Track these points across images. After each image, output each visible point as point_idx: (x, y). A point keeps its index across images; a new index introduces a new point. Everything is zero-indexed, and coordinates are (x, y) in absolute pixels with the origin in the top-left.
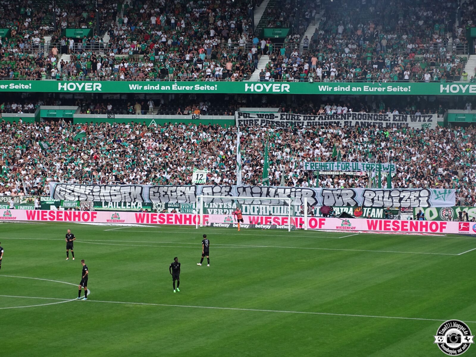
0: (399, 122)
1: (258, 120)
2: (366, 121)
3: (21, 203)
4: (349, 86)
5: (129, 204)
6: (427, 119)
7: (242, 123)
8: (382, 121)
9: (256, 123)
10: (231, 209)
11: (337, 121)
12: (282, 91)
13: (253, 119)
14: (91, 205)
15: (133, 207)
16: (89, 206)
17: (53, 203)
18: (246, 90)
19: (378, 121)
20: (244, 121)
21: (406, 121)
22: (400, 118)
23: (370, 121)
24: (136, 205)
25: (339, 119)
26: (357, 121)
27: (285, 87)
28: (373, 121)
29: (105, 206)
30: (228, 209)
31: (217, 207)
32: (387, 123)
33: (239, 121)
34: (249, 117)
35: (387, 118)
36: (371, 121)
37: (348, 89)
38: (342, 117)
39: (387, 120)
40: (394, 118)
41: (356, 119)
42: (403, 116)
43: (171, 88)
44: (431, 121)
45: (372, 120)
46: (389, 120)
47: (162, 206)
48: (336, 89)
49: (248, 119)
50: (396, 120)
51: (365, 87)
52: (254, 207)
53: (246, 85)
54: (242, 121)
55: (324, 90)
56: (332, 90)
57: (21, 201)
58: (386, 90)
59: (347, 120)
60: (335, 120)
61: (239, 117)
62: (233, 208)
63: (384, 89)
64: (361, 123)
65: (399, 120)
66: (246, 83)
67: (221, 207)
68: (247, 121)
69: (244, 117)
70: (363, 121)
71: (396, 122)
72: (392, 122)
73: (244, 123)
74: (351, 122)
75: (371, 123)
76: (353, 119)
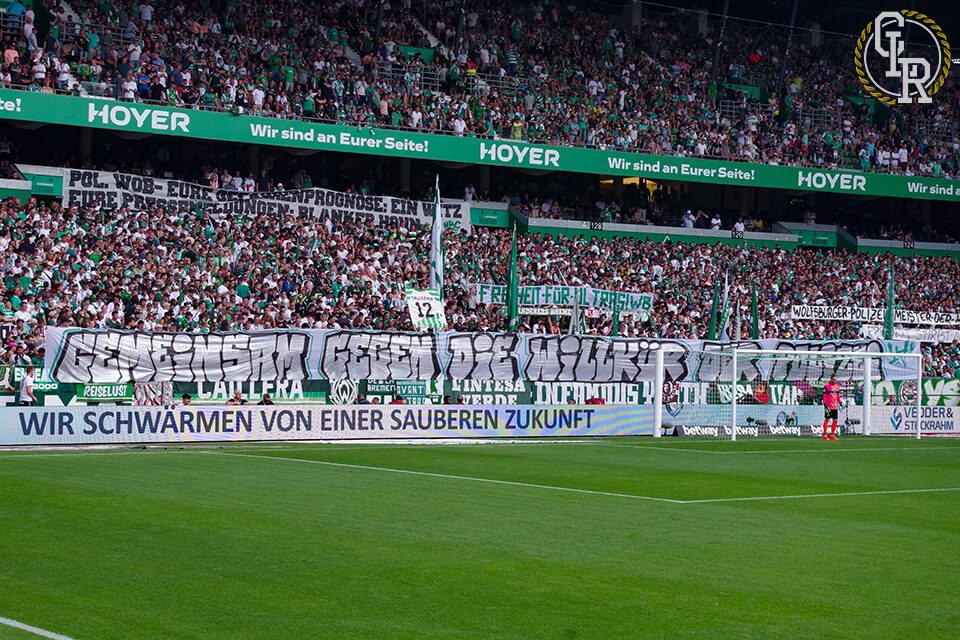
0: (404, 216)
1: (115, 194)
2: (343, 209)
4: (312, 130)
5: (271, 386)
6: (452, 211)
7: (79, 198)
8: (372, 212)
9: (111, 200)
10: (513, 393)
11: (283, 203)
12: (173, 128)
13: (105, 190)
14: (166, 392)
15: (281, 396)
16: (159, 393)
18: (91, 119)
19: (364, 211)
20: (85, 193)
21: (415, 214)
22: (403, 206)
23: (350, 210)
24: (289, 390)
25: (288, 199)
26: (325, 207)
27: (179, 120)
28: (355, 210)
29: (204, 392)
30: (506, 394)
31: (479, 389)
32: (381, 217)
33: (72, 192)
34: (96, 186)
35: (382, 205)
36: (352, 210)
37: (309, 137)
38: (294, 197)
39: (380, 210)
40: (394, 206)
41: (323, 204)
42: (409, 203)
44: (460, 216)
45: (352, 207)
46: (385, 211)
47: (351, 390)
48: (285, 135)
49: (92, 189)
50: (398, 212)
51: (342, 134)
52: (560, 388)
53: (92, 106)
54: (78, 193)
55: (262, 134)
56: (279, 135)
58: (382, 145)
59: (303, 204)
60: (280, 202)
61: (72, 184)
62: (516, 390)
63: (379, 142)
64: (333, 211)
65: (403, 212)
66: (92, 101)
67: (488, 389)
68: (91, 193)
69: (84, 184)
70: (337, 209)
71: (398, 216)
72: (389, 213)
73: (84, 199)
74: (312, 209)
75: (352, 213)
76: (316, 203)
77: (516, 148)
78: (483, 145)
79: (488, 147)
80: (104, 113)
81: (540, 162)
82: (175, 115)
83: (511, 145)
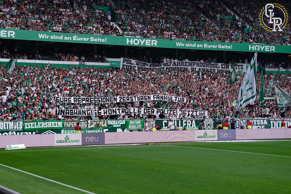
0: (225, 69)
1: (135, 67)
2: (205, 68)
3: (89, 127)
4: (195, 43)
5: (185, 124)
6: (240, 67)
7: (125, 67)
8: (215, 68)
9: (134, 68)
10: (263, 125)
11: (186, 67)
12: (152, 45)
13: (132, 65)
15: (189, 127)
16: (151, 127)
17: (120, 126)
18: (127, 43)
19: (212, 68)
20: (127, 66)
21: (229, 68)
22: (225, 66)
23: (207, 68)
24: (191, 125)
25: (187, 66)
26: (200, 67)
28: (209, 68)
29: (165, 127)
30: (261, 125)
32: (218, 70)
33: (123, 65)
34: (130, 64)
35: (218, 66)
36: (208, 68)
37: (194, 46)
38: (189, 65)
39: (218, 68)
40: (222, 66)
41: (199, 66)
42: (227, 65)
43: (72, 38)
44: (243, 69)
46: (219, 68)
47: (211, 125)
48: (187, 45)
50: (223, 68)
51: (205, 44)
52: (279, 123)
53: (128, 39)
54: (125, 65)
55: (180, 45)
56: (185, 45)
57: (89, 125)
58: (217, 47)
59: (192, 67)
60: (184, 67)
61: (123, 62)
62: (264, 124)
63: (216, 46)
64: (202, 69)
65: (225, 68)
67: (255, 124)
68: (129, 66)
69: (127, 63)
70: (203, 68)
71: (223, 69)
72: (220, 69)
73: (127, 67)
74: (195, 68)
75: (208, 69)
76: (197, 66)
77: (261, 46)
78: (250, 46)
79: (252, 46)
80: (131, 41)
81: (269, 50)
82: (153, 41)
83: (259, 45)
